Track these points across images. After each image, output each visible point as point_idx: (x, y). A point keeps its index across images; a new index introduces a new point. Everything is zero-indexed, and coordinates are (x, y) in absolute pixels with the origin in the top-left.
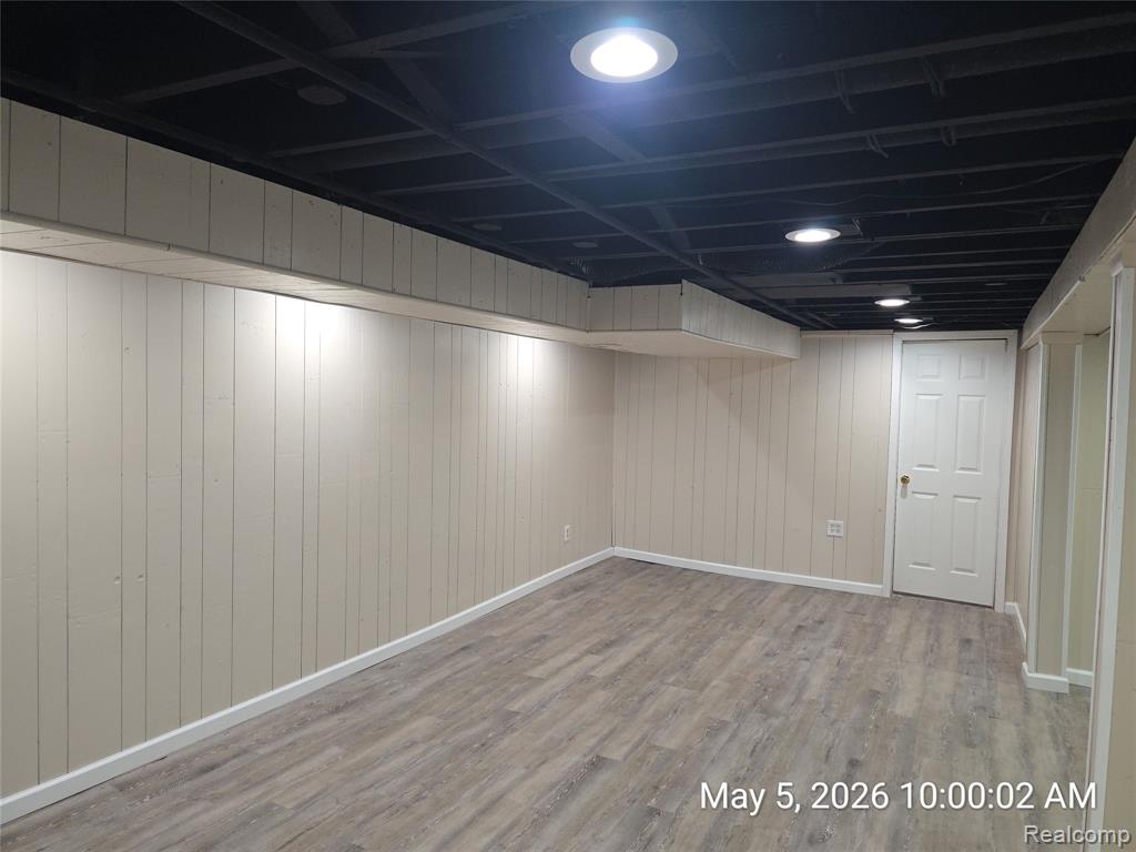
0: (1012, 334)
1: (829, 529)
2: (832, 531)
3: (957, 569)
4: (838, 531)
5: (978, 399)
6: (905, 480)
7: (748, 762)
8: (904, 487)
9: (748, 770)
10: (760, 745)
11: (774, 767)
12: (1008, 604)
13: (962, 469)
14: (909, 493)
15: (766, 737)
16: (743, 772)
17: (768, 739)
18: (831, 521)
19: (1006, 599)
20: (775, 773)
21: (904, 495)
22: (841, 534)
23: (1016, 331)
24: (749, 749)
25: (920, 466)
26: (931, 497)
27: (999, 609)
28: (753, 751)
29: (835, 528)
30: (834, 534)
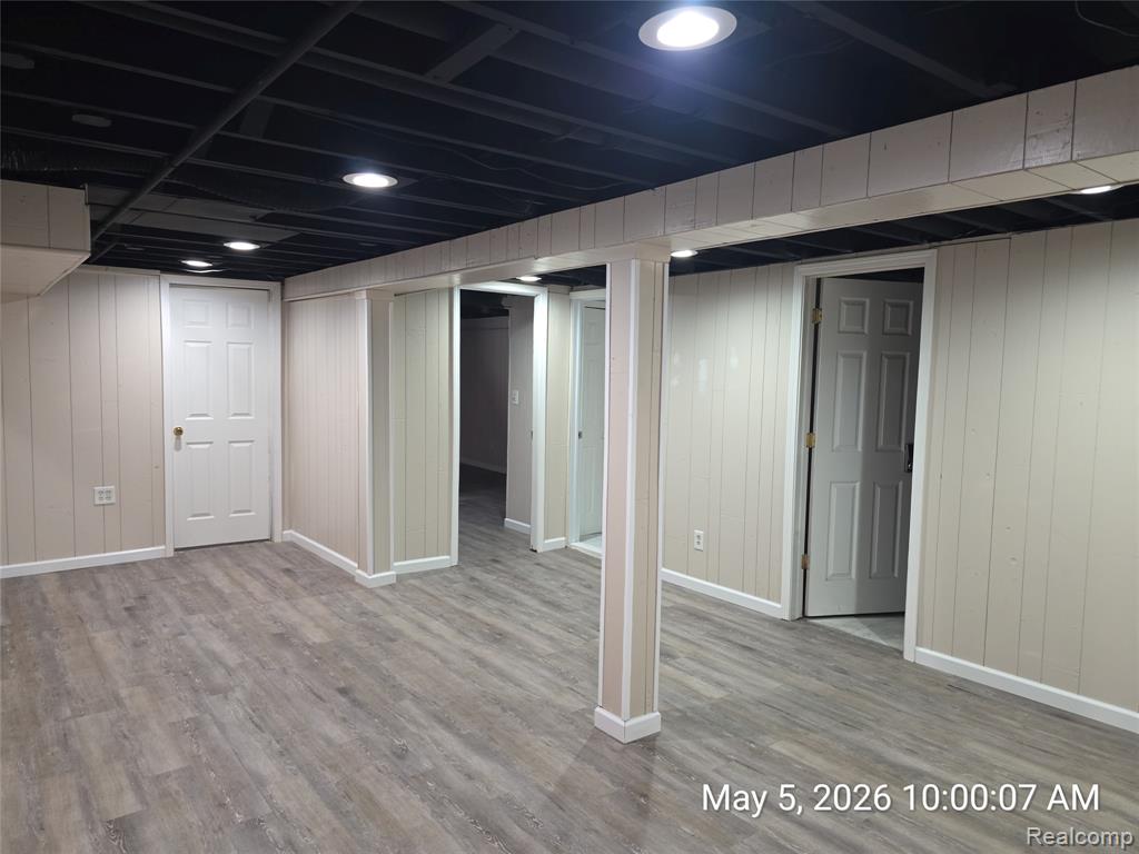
0: (274, 286)
1: (97, 496)
2: (101, 498)
3: (236, 512)
4: (109, 498)
5: (247, 346)
6: (179, 432)
8: (178, 439)
12: (285, 532)
13: (235, 414)
14: (183, 444)
18: (100, 488)
19: (283, 530)
21: (178, 447)
22: (113, 500)
23: (279, 284)
25: (193, 415)
26: (207, 446)
27: (277, 539)
29: (104, 496)
30: (105, 501)
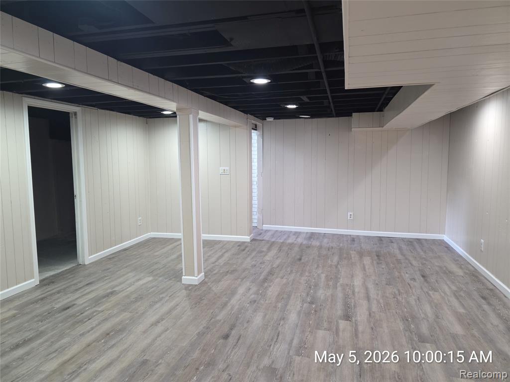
7: (280, 329)
9: (279, 324)
10: (275, 340)
11: (267, 328)
15: (272, 347)
16: (282, 322)
17: (270, 346)
20: (267, 325)
24: (280, 337)
28: (278, 336)
